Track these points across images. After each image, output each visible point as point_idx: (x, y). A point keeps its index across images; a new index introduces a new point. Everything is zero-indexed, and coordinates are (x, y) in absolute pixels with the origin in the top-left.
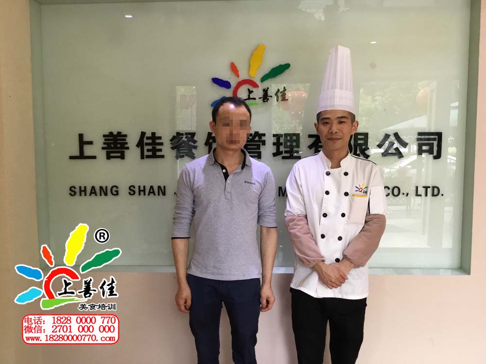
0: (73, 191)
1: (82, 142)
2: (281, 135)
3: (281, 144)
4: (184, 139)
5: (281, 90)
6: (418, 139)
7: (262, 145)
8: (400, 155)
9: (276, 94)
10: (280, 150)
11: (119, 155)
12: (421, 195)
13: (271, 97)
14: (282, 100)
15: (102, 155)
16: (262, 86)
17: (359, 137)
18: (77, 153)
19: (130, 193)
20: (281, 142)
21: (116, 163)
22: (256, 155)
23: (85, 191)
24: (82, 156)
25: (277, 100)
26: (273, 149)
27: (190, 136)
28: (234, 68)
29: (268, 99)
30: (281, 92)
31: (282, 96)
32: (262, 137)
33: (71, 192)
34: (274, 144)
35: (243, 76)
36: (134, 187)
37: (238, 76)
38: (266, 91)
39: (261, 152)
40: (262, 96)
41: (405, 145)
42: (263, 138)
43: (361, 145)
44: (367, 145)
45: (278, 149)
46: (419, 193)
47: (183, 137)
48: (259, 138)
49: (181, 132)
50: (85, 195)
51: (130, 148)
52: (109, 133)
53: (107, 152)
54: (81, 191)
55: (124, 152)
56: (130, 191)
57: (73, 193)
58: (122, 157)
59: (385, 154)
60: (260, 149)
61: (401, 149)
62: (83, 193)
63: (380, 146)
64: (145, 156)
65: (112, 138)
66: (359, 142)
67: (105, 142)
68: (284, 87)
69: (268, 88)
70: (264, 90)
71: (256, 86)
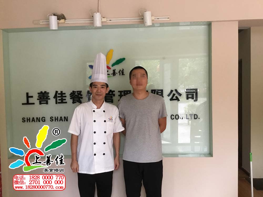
0: (23, 120)
1: (28, 97)
2: (122, 91)
4: (76, 94)
5: (121, 70)
6: (186, 92)
8: (179, 100)
9: (119, 72)
11: (45, 102)
12: (189, 119)
13: (117, 73)
14: (122, 75)
15: (37, 102)
16: (113, 68)
17: (159, 91)
20: (122, 94)
21: (44, 106)
22: (111, 101)
24: (28, 103)
25: (120, 75)
26: (118, 98)
27: (79, 92)
29: (115, 75)
30: (121, 71)
36: (53, 117)
38: (114, 71)
40: (113, 73)
41: (180, 95)
42: (114, 93)
44: (163, 95)
48: (112, 93)
49: (75, 91)
50: (30, 122)
51: (51, 99)
52: (41, 92)
53: (40, 101)
54: (27, 120)
55: (48, 101)
56: (51, 119)
57: (24, 121)
58: (47, 103)
59: (172, 99)
60: (112, 98)
61: (179, 97)
62: (28, 121)
63: (169, 95)
64: (58, 102)
65: (42, 94)
66: (159, 94)
67: (39, 96)
68: (123, 69)
69: (115, 69)
70: (113, 70)
71: (110, 68)
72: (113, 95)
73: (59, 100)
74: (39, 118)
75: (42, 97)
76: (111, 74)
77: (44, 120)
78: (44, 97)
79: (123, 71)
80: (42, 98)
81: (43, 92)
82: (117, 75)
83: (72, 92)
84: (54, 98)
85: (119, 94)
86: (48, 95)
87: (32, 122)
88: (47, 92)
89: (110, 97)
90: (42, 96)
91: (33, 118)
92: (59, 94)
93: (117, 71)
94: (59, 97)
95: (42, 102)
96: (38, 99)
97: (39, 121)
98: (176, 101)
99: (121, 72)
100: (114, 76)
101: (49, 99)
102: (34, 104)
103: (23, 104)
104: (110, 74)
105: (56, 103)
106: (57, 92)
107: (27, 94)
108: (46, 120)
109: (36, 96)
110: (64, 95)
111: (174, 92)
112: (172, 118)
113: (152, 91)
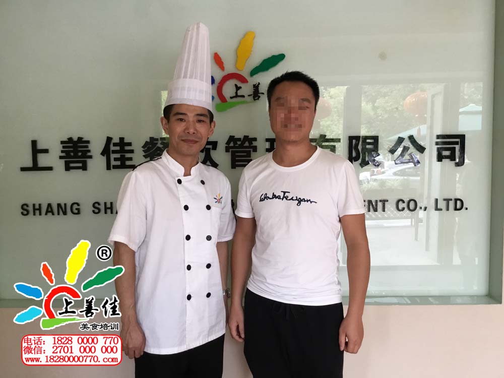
0: (25, 210)
1: (36, 150)
4: (159, 145)
6: (437, 143)
11: (80, 165)
12: (441, 210)
13: (263, 93)
15: (59, 165)
16: (252, 81)
17: (368, 141)
18: (30, 165)
19: (93, 212)
21: (77, 174)
23: (40, 209)
24: (35, 167)
28: (218, 60)
29: (259, 97)
33: (22, 211)
34: (267, 150)
35: (230, 68)
36: (99, 204)
37: (223, 69)
40: (252, 93)
41: (421, 149)
42: (254, 143)
43: (370, 151)
44: (378, 150)
46: (439, 207)
47: (157, 143)
48: (249, 143)
50: (40, 215)
51: (93, 157)
52: (68, 139)
55: (86, 161)
57: (25, 213)
61: (417, 154)
62: (37, 212)
63: (392, 151)
64: (112, 166)
65: (71, 145)
66: (368, 146)
67: (64, 149)
69: (259, 84)
70: (254, 86)
71: (243, 80)
72: (252, 150)
73: (116, 159)
74: (65, 204)
75: (72, 151)
76: (249, 96)
77: (76, 209)
78: (76, 152)
80: (72, 154)
81: (75, 139)
82: (263, 99)
83: (148, 140)
84: (103, 154)
86: (87, 147)
87: (46, 214)
88: (83, 140)
89: (245, 154)
90: (72, 149)
91: (49, 205)
92: (115, 145)
93: (263, 89)
94: (114, 152)
95: (72, 165)
96: (61, 157)
97: (65, 213)
98: (411, 165)
100: (255, 100)
101: (91, 157)
102: (50, 169)
103: (23, 169)
104: (246, 96)
105: (108, 168)
106: (109, 139)
107: (34, 143)
108: (81, 211)
109: (56, 150)
110: (127, 148)
112: (400, 207)
113: (351, 138)
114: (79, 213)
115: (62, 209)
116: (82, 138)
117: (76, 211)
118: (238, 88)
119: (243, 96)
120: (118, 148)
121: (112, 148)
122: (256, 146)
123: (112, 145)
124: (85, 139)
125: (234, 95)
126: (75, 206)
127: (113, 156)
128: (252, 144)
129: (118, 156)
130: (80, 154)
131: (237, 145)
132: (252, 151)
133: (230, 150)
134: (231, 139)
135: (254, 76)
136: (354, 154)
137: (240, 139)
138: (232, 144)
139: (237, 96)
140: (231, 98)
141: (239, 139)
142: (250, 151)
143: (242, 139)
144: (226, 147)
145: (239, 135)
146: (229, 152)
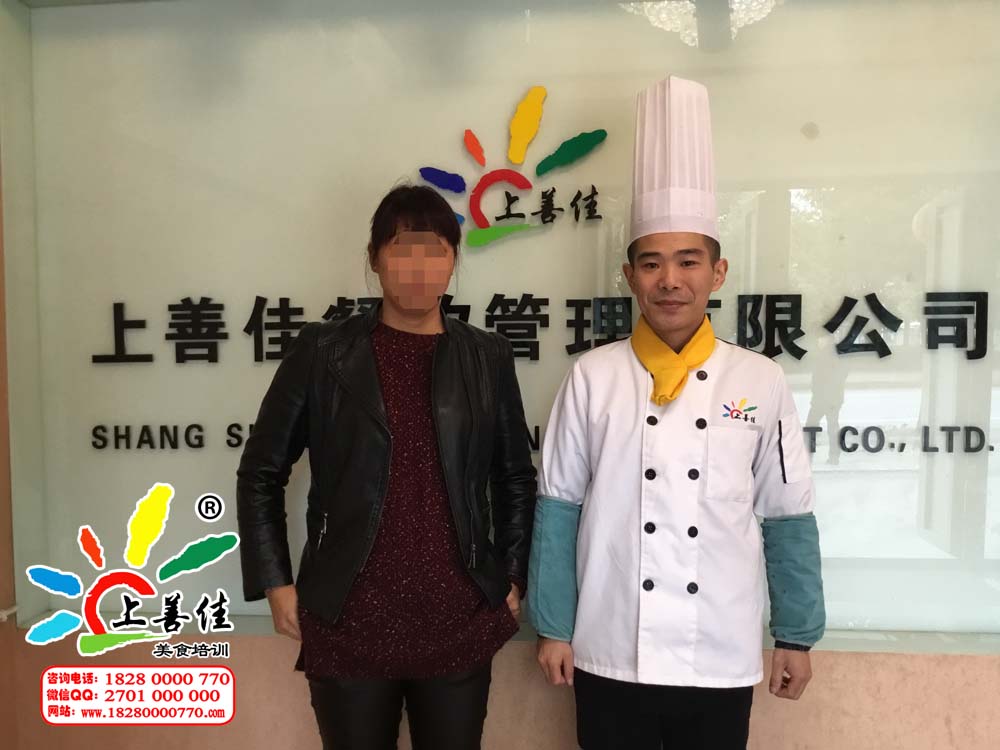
0: (99, 437)
1: (122, 322)
2: (586, 303)
3: (587, 324)
4: (355, 313)
5: (584, 196)
6: (927, 311)
7: (541, 326)
8: (883, 350)
9: (574, 204)
10: (586, 339)
11: (205, 351)
12: (936, 450)
13: (561, 210)
14: (587, 218)
15: (166, 351)
16: (540, 186)
17: (779, 305)
18: (110, 350)
19: (229, 442)
20: (585, 318)
21: (197, 370)
22: (528, 350)
23: (127, 437)
24: (120, 356)
25: (577, 217)
26: (570, 337)
27: (369, 306)
28: (472, 145)
29: (554, 217)
30: (586, 199)
31: (587, 206)
32: (541, 307)
33: (95, 440)
34: (570, 324)
35: (495, 161)
36: (239, 428)
37: (481, 161)
38: (548, 197)
39: (538, 342)
40: (540, 209)
41: (893, 323)
42: (544, 311)
43: (783, 325)
44: (800, 326)
45: (579, 335)
46: (931, 445)
47: (352, 309)
48: (533, 310)
49: (349, 298)
50: (128, 447)
51: (230, 336)
52: (182, 301)
53: (177, 345)
54: (118, 437)
55: (215, 344)
56: (230, 438)
57: (100, 443)
58: (213, 357)
59: (846, 347)
60: (535, 337)
61: (885, 334)
62: (123, 443)
63: (831, 326)
64: (264, 354)
65: (189, 312)
66: (779, 317)
67: (173, 321)
68: (593, 187)
69: (554, 190)
70: (544, 195)
71: (524, 184)
72: (538, 323)
73: (272, 341)
74: (175, 428)
75: (189, 325)
76: (533, 214)
77: (196, 437)
78: (197, 325)
79: (596, 198)
80: (190, 330)
81: (196, 301)
82: (564, 221)
83: (335, 304)
84: (248, 330)
85: (571, 315)
86: (218, 316)
87: (139, 446)
88: (212, 302)
89: (525, 331)
90: (189, 321)
91: (146, 430)
92: (272, 312)
93: (561, 200)
94: (270, 326)
95: (189, 352)
96: (169, 337)
97: (174, 445)
98: (872, 356)
99: (581, 203)
100: (545, 222)
101: (225, 336)
102: (147, 358)
103: (97, 359)
104: (528, 215)
105: (258, 357)
106: (260, 302)
107: (119, 309)
108: (206, 441)
109: (160, 322)
110: (294, 319)
111: (861, 309)
112: (848, 446)
113: (742, 300)
114: (200, 445)
115: (169, 437)
116: (209, 299)
117: (196, 442)
118: (511, 199)
119: (522, 216)
120: (276, 319)
121: (266, 319)
122: (547, 316)
123: (265, 313)
124: (216, 301)
125: (504, 213)
126: (194, 433)
127: (267, 335)
128: (539, 310)
129: (277, 334)
130: (204, 330)
131: (510, 313)
132: (538, 327)
133: (496, 322)
134: (498, 300)
135: (545, 176)
136: (749, 333)
137: (516, 300)
138: (498, 312)
139: (509, 215)
140: (498, 219)
141: (513, 302)
142: (535, 325)
143: (519, 301)
144: (487, 317)
145: (513, 293)
146: (493, 326)
